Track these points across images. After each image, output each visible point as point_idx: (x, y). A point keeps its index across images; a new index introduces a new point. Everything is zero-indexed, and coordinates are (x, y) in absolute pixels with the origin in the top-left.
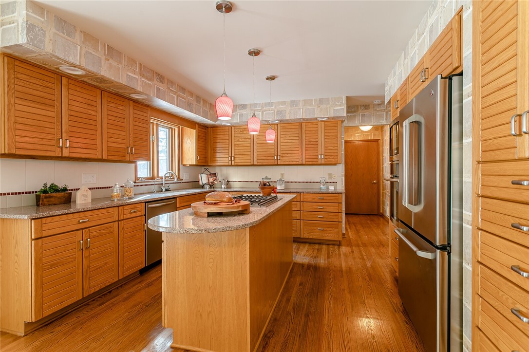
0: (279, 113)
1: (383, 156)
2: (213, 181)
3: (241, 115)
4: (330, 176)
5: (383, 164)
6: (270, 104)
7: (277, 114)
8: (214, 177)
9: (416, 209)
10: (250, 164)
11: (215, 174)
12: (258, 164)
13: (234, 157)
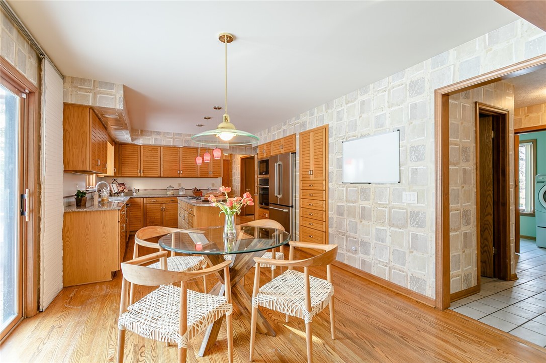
0: (186, 141)
1: (231, 172)
2: (122, 190)
3: (156, 139)
4: (213, 185)
5: (231, 177)
6: (180, 134)
7: (185, 142)
8: (123, 187)
9: (280, 197)
10: (157, 176)
11: (123, 184)
12: (165, 176)
13: (143, 171)
